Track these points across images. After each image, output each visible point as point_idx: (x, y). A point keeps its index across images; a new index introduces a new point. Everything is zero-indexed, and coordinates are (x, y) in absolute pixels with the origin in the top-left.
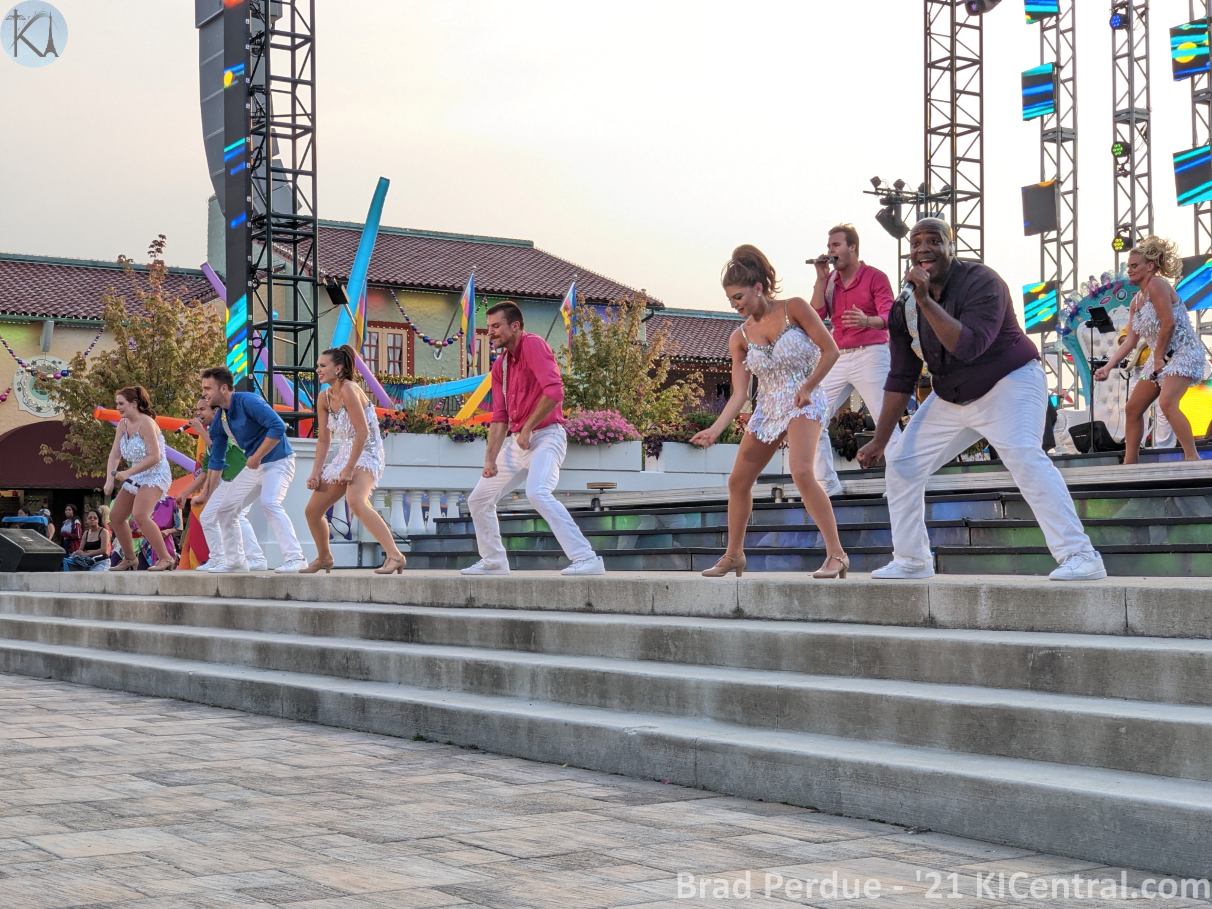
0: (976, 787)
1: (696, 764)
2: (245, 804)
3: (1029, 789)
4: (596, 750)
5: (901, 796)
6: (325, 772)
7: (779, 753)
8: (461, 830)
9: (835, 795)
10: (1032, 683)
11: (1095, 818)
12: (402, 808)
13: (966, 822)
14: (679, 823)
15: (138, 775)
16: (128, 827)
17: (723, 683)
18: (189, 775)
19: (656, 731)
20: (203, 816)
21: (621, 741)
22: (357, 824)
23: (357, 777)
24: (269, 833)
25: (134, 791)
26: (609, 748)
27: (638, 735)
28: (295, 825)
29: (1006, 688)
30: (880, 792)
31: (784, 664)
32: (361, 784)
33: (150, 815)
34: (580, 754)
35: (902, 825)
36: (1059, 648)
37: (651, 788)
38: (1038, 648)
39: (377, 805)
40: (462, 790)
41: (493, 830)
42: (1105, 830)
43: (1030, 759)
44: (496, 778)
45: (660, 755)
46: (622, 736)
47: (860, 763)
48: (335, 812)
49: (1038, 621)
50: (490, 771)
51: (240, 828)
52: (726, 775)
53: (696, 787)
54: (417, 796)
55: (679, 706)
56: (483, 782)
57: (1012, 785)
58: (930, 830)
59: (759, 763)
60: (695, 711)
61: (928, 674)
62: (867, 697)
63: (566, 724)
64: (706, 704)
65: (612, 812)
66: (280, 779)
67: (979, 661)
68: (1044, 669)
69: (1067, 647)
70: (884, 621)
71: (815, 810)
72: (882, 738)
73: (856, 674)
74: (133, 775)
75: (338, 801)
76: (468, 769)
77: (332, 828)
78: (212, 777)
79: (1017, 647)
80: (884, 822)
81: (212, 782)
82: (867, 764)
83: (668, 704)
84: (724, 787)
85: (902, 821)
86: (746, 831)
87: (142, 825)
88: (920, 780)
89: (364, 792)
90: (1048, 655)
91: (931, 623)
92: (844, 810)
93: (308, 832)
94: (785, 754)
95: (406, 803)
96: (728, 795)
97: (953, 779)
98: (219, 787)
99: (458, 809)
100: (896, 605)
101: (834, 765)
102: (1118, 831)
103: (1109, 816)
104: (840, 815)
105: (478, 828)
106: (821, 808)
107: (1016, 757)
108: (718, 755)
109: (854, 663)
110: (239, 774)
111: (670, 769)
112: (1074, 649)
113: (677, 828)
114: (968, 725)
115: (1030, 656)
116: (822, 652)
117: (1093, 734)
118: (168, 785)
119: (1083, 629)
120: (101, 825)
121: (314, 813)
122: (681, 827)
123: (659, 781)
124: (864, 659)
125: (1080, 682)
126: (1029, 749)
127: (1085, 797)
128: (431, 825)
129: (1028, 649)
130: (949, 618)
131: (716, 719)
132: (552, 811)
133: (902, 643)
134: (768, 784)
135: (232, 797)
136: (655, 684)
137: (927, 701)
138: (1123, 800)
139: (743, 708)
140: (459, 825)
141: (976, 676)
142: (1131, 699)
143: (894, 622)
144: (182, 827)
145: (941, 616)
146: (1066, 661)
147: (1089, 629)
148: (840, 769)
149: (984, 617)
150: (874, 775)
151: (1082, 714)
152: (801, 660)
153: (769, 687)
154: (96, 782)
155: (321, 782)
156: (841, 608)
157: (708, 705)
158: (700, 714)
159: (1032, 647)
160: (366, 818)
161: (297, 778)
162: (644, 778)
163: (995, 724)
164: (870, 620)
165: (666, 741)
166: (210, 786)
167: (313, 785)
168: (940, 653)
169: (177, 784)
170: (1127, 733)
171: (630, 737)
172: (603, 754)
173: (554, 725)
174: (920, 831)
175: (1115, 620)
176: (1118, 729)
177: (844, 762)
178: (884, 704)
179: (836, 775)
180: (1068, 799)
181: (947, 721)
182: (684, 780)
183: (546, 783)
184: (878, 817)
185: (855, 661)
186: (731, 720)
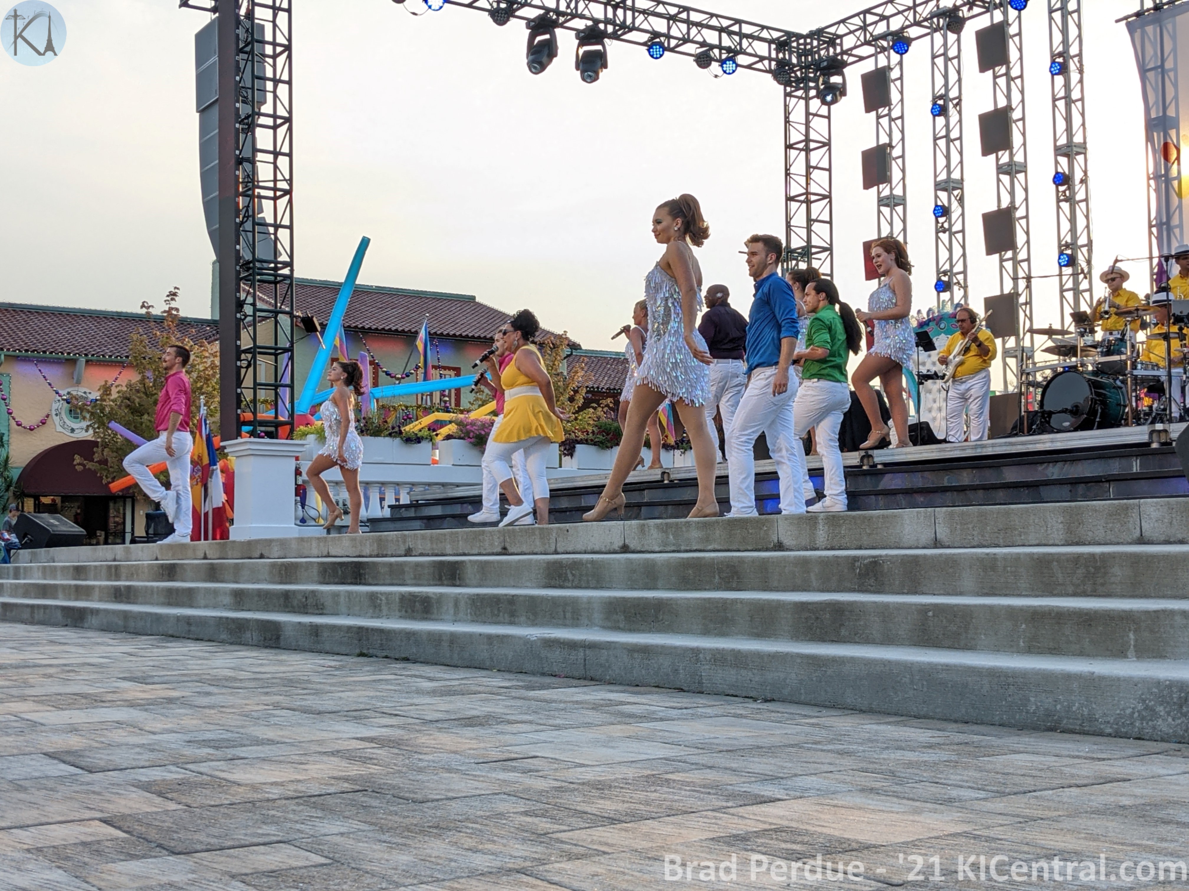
0: (811, 661)
1: (585, 660)
2: (208, 694)
3: (853, 660)
4: (505, 654)
5: (750, 673)
6: (281, 675)
7: (652, 646)
8: (386, 706)
9: (697, 677)
10: (859, 586)
11: (907, 680)
12: (340, 694)
13: (802, 691)
14: (568, 699)
15: (124, 679)
16: (106, 707)
17: (610, 597)
18: (166, 678)
19: (553, 636)
20: (170, 701)
21: (525, 645)
22: (298, 703)
23: (306, 678)
24: (222, 709)
25: (118, 688)
26: (515, 651)
27: (538, 639)
28: (246, 705)
29: (838, 592)
30: (733, 672)
31: (660, 584)
32: (309, 682)
33: (126, 700)
34: (492, 659)
35: (751, 698)
36: (881, 556)
37: (548, 680)
38: (864, 558)
39: (318, 693)
40: (391, 684)
41: (411, 705)
42: (914, 689)
43: (856, 642)
44: (421, 677)
45: (557, 655)
46: (526, 641)
47: (717, 649)
48: (281, 697)
49: (865, 541)
50: (417, 673)
51: (200, 707)
52: (609, 667)
53: (585, 679)
54: (352, 688)
55: (573, 619)
56: (409, 679)
57: (839, 657)
58: (774, 700)
59: (636, 655)
60: (586, 622)
61: (775, 584)
62: (725, 601)
63: (480, 635)
64: (596, 615)
65: (513, 694)
66: (241, 680)
67: (817, 570)
68: (868, 574)
69: (886, 555)
70: (741, 548)
71: (682, 690)
72: (737, 634)
73: (718, 589)
74: (120, 678)
75: (287, 691)
76: (399, 672)
77: (277, 706)
78: (185, 679)
79: (847, 557)
80: (736, 696)
81: (184, 682)
82: (723, 649)
83: (565, 617)
84: (608, 677)
85: (751, 695)
86: (622, 703)
87: (118, 706)
88: (766, 659)
89: (310, 686)
90: (871, 562)
91: (780, 547)
92: (704, 689)
93: (256, 708)
94: (657, 646)
95: (342, 691)
96: (610, 683)
97: (792, 656)
98: (190, 684)
99: (385, 694)
100: (751, 534)
101: (696, 652)
102: (925, 689)
103: (917, 678)
104: (702, 693)
105: (400, 704)
106: (686, 689)
107: (845, 642)
108: (603, 651)
109: (717, 579)
110: (208, 677)
111: (564, 665)
112: (892, 556)
113: (565, 702)
114: (806, 618)
115: (857, 564)
116: (690, 572)
117: (907, 618)
118: (146, 684)
119: (901, 545)
120: (84, 707)
121: (263, 698)
122: (569, 702)
123: (555, 676)
124: (725, 575)
125: (897, 582)
126: (855, 635)
127: (898, 663)
128: (361, 703)
129: (856, 559)
130: (794, 543)
131: (604, 628)
132: (463, 694)
133: (754, 560)
134: (643, 672)
135: (198, 690)
136: (554, 601)
137: (773, 600)
138: (929, 664)
139: (625, 617)
140: (383, 702)
141: (815, 584)
142: (938, 595)
143: (749, 548)
144: (151, 707)
145: (787, 541)
146: (886, 567)
147: (906, 545)
148: (701, 656)
149: (822, 540)
150: (729, 658)
151: (897, 603)
152: (674, 578)
153: (646, 598)
154: (87, 682)
155: (274, 681)
156: (707, 539)
157: (597, 616)
158: (590, 625)
159: (858, 557)
160: (306, 700)
161: (254, 679)
162: (543, 674)
163: (828, 616)
164: (730, 548)
165: (561, 643)
166: (182, 684)
167: (268, 683)
168: (785, 567)
169: (153, 683)
170: (934, 616)
171: (532, 641)
172: (510, 657)
173: (471, 635)
174: (766, 701)
175: (926, 536)
176: (926, 613)
177: (704, 649)
178: (739, 606)
179: (698, 660)
180: (885, 666)
181: (789, 616)
182: (576, 674)
183: (462, 679)
184: (731, 692)
185: (717, 577)
186: (616, 628)
